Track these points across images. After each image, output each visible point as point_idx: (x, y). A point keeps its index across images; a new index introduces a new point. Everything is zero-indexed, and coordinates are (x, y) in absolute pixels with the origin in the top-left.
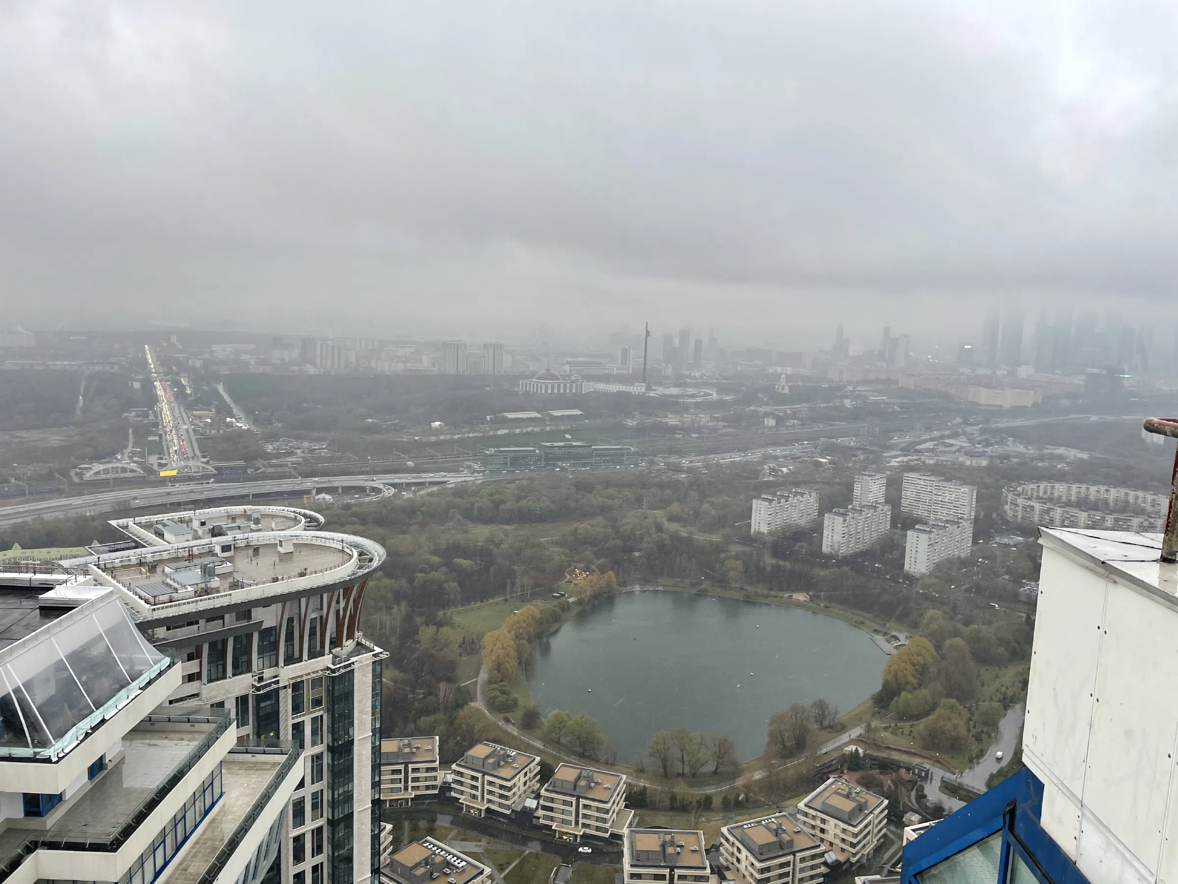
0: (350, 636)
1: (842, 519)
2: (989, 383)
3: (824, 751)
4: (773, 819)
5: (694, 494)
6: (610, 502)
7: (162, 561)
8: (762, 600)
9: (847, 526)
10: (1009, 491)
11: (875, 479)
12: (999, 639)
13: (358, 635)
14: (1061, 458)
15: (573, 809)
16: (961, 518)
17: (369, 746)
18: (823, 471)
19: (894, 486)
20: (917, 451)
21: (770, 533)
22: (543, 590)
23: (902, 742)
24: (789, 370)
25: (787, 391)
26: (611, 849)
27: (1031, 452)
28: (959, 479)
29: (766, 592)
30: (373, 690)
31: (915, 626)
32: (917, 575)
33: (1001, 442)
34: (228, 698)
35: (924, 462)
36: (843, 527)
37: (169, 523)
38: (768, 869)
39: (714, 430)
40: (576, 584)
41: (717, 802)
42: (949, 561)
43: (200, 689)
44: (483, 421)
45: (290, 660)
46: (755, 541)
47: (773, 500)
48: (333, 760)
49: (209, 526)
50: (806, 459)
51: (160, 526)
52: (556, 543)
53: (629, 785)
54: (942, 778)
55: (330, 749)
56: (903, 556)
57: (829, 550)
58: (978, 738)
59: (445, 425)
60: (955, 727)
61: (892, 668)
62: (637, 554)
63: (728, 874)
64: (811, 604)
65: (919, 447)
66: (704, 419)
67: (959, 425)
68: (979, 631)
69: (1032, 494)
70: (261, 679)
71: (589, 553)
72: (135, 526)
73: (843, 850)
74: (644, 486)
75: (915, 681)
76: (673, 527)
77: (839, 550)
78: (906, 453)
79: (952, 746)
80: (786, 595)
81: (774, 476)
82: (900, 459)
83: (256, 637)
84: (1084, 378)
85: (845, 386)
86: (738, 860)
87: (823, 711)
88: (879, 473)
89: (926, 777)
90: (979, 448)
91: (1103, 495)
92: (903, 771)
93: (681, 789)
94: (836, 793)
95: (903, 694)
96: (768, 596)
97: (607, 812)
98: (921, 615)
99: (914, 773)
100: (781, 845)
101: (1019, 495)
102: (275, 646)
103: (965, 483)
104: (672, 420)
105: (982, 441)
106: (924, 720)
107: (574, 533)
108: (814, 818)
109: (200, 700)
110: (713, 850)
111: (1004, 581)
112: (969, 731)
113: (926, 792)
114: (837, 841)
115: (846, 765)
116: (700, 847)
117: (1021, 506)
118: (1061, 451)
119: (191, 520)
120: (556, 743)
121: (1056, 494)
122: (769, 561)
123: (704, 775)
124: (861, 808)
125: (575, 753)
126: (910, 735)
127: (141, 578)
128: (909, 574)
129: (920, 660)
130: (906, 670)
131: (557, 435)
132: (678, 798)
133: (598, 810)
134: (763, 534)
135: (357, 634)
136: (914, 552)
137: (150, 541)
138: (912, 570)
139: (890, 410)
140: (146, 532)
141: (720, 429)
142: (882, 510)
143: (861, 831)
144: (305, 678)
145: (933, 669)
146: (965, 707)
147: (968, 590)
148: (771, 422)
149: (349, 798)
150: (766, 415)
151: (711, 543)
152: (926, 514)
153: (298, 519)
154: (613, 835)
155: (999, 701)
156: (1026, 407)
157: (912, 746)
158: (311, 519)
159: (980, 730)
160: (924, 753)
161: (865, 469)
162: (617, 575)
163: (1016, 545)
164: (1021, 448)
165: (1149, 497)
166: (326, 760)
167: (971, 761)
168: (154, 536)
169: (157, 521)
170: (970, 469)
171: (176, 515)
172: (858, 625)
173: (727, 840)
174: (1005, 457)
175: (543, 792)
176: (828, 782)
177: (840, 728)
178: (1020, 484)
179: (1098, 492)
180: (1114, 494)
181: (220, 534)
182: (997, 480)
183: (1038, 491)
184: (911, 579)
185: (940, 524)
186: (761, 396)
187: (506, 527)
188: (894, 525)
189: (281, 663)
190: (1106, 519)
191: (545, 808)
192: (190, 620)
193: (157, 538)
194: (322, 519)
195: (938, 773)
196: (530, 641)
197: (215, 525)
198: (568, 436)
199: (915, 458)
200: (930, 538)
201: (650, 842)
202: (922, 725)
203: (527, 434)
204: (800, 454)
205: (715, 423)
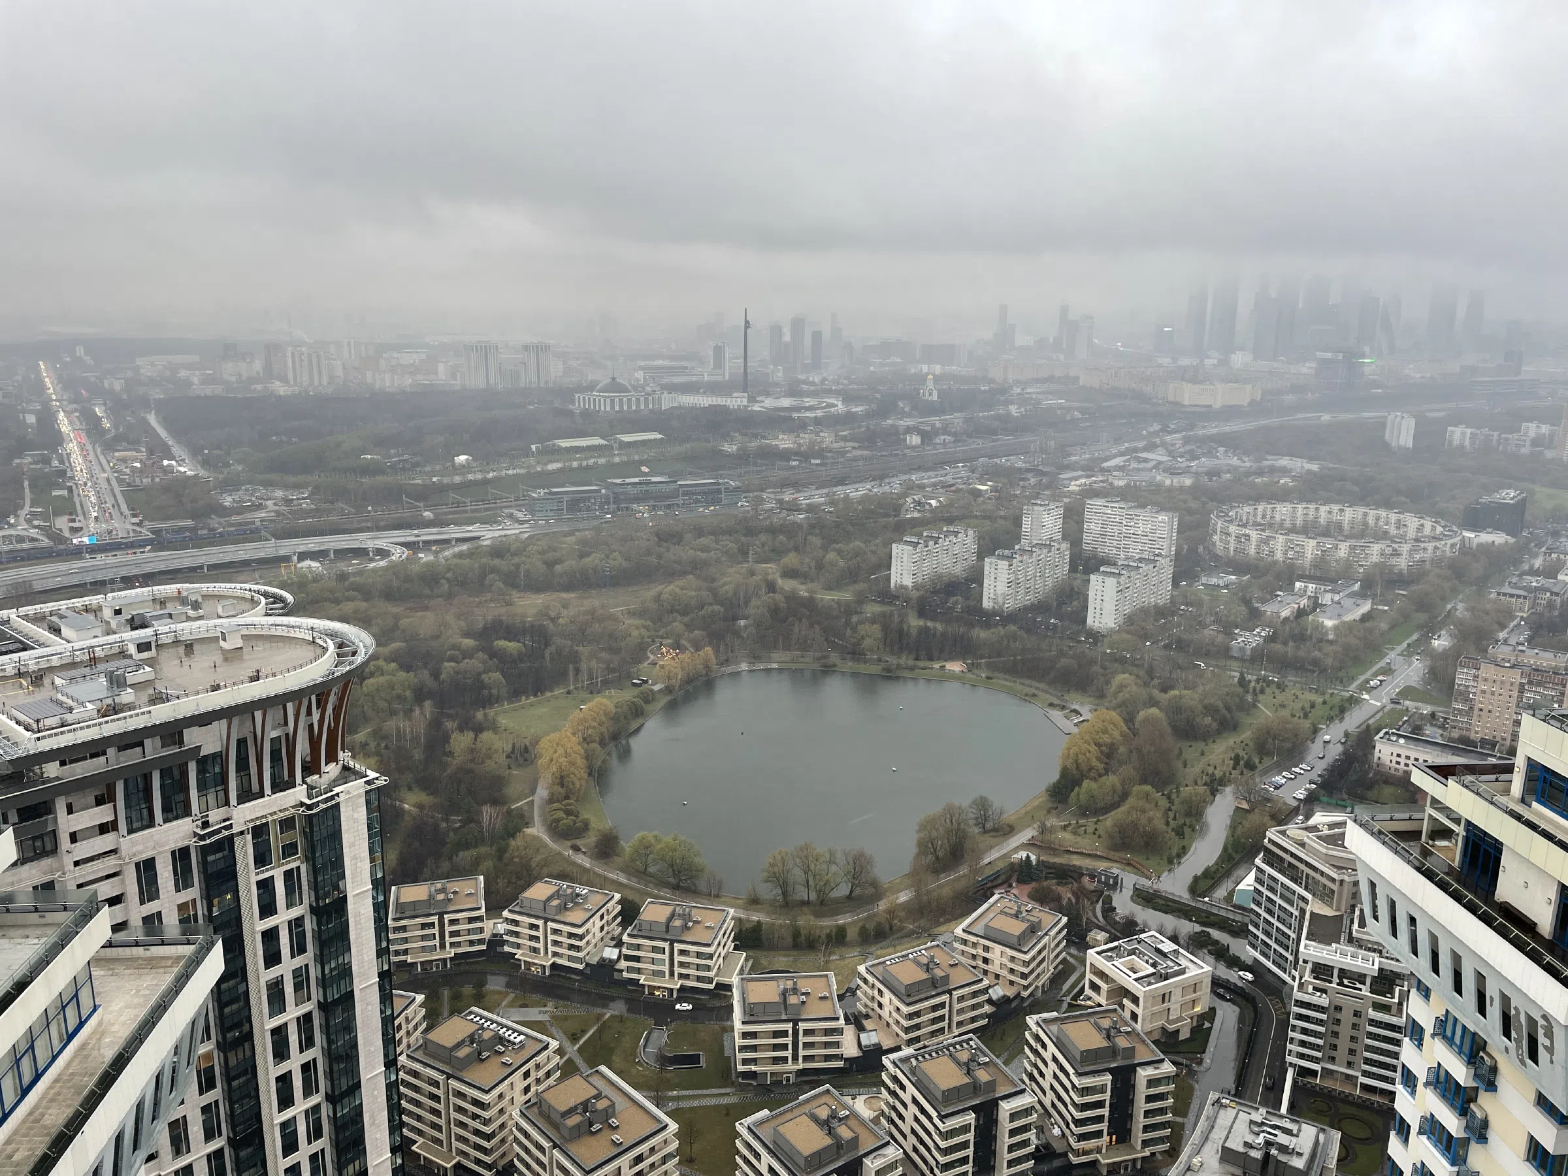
0: (332, 757)
1: (1007, 563)
2: (1195, 377)
3: (986, 861)
4: (922, 951)
5: (816, 541)
6: (704, 555)
7: (51, 669)
8: (906, 674)
9: (1014, 573)
10: (1218, 517)
11: (1049, 510)
12: (1205, 707)
13: (344, 756)
14: (1284, 471)
15: (666, 957)
16: (1157, 555)
17: (370, 901)
18: (984, 502)
19: (1074, 518)
20: (1103, 470)
21: (916, 587)
22: (618, 676)
23: (1086, 843)
24: (938, 369)
25: (935, 397)
26: (717, 1003)
27: (1248, 465)
28: (1153, 504)
29: (911, 662)
30: (370, 828)
31: (1101, 696)
32: (1105, 632)
33: (1210, 454)
34: (159, 853)
35: (1111, 484)
36: (1009, 574)
37: (69, 613)
38: (918, 1014)
39: (842, 453)
40: (662, 667)
41: (852, 934)
42: (1144, 611)
43: (118, 843)
44: (527, 453)
45: (246, 795)
46: (897, 597)
47: (918, 543)
48: (319, 924)
49: (126, 615)
50: (961, 487)
51: (54, 619)
52: (632, 614)
53: (739, 921)
54: (1134, 885)
55: (313, 910)
56: (1085, 608)
57: (991, 604)
58: (1180, 834)
59: (474, 460)
60: (1150, 820)
61: (1071, 751)
62: (742, 623)
63: (867, 1024)
64: (969, 675)
65: (1105, 465)
66: (827, 438)
67: (1156, 434)
68: (1181, 697)
69: (1248, 519)
70: (206, 824)
71: (678, 625)
72: (20, 619)
73: (1012, 983)
74: (751, 532)
75: (1100, 766)
76: (787, 585)
77: (1004, 604)
78: (1089, 473)
79: (1147, 844)
80: (937, 666)
81: (919, 511)
82: (1083, 481)
83: (192, 768)
84: (1314, 365)
85: (1011, 387)
86: (880, 1005)
87: (986, 810)
88: (1055, 500)
89: (1115, 884)
90: (1182, 462)
91: (1336, 517)
92: (1086, 879)
93: (805, 921)
94: (1002, 912)
95: (1086, 784)
96: (912, 669)
97: (710, 957)
98: (1108, 682)
99: (1099, 881)
100: (934, 983)
101: (1231, 521)
102: (223, 780)
103: (1163, 509)
104: (785, 442)
105: (1185, 453)
106: (1113, 813)
107: (658, 599)
108: (975, 945)
109: (120, 858)
110: (847, 994)
111: (1211, 632)
112: (1168, 824)
113: (1114, 904)
114: (1004, 973)
115: (1015, 877)
116: (831, 994)
117: (1233, 534)
118: (1284, 462)
119: (100, 608)
120: (642, 874)
121: (1278, 518)
122: (915, 622)
123: (837, 901)
124: (1033, 929)
125: (667, 885)
126: (1094, 834)
127: (21, 695)
128: (1093, 630)
129: (1106, 739)
130: (1090, 752)
131: (631, 467)
132: (803, 932)
133: (699, 955)
134: (906, 588)
135: (341, 755)
136: (1098, 601)
137: (42, 640)
138: (1097, 624)
139: (1068, 418)
140: (35, 627)
141: (847, 452)
142: (1058, 549)
143: (1034, 958)
144: (270, 819)
145: (1122, 749)
146: (1163, 795)
147: (1167, 647)
148: (915, 440)
149: (346, 972)
150: (909, 430)
151: (838, 603)
152: (1114, 552)
153: (256, 599)
154: (719, 986)
155: (1205, 784)
156: (1242, 406)
157: (1098, 847)
158: (277, 599)
159: (1181, 822)
160: (1112, 855)
161: (1037, 496)
162: (717, 651)
163: (1227, 585)
164: (1235, 461)
165: (1393, 517)
166: (309, 925)
167: (1170, 862)
168: (46, 633)
169: (50, 612)
170: (1170, 490)
171: (79, 602)
172: (1029, 698)
173: (865, 981)
174: (1213, 473)
175: (625, 938)
176: (992, 900)
177: (1006, 831)
178: (1232, 507)
179: (1330, 512)
180: (1349, 515)
181: (144, 626)
182: (1204, 504)
183: (1255, 515)
184: (1096, 637)
185: (1131, 564)
186: (901, 404)
187: (564, 595)
188: (1073, 568)
189: (233, 800)
190: (1339, 546)
191: (628, 958)
192: (95, 749)
193: (52, 636)
194: (290, 598)
195: (1130, 879)
196: (602, 743)
197: (134, 613)
198: (645, 469)
199: (1101, 478)
200: (1118, 583)
201: (766, 991)
202: (1109, 821)
203: (588, 468)
204: (952, 482)
205: (842, 444)
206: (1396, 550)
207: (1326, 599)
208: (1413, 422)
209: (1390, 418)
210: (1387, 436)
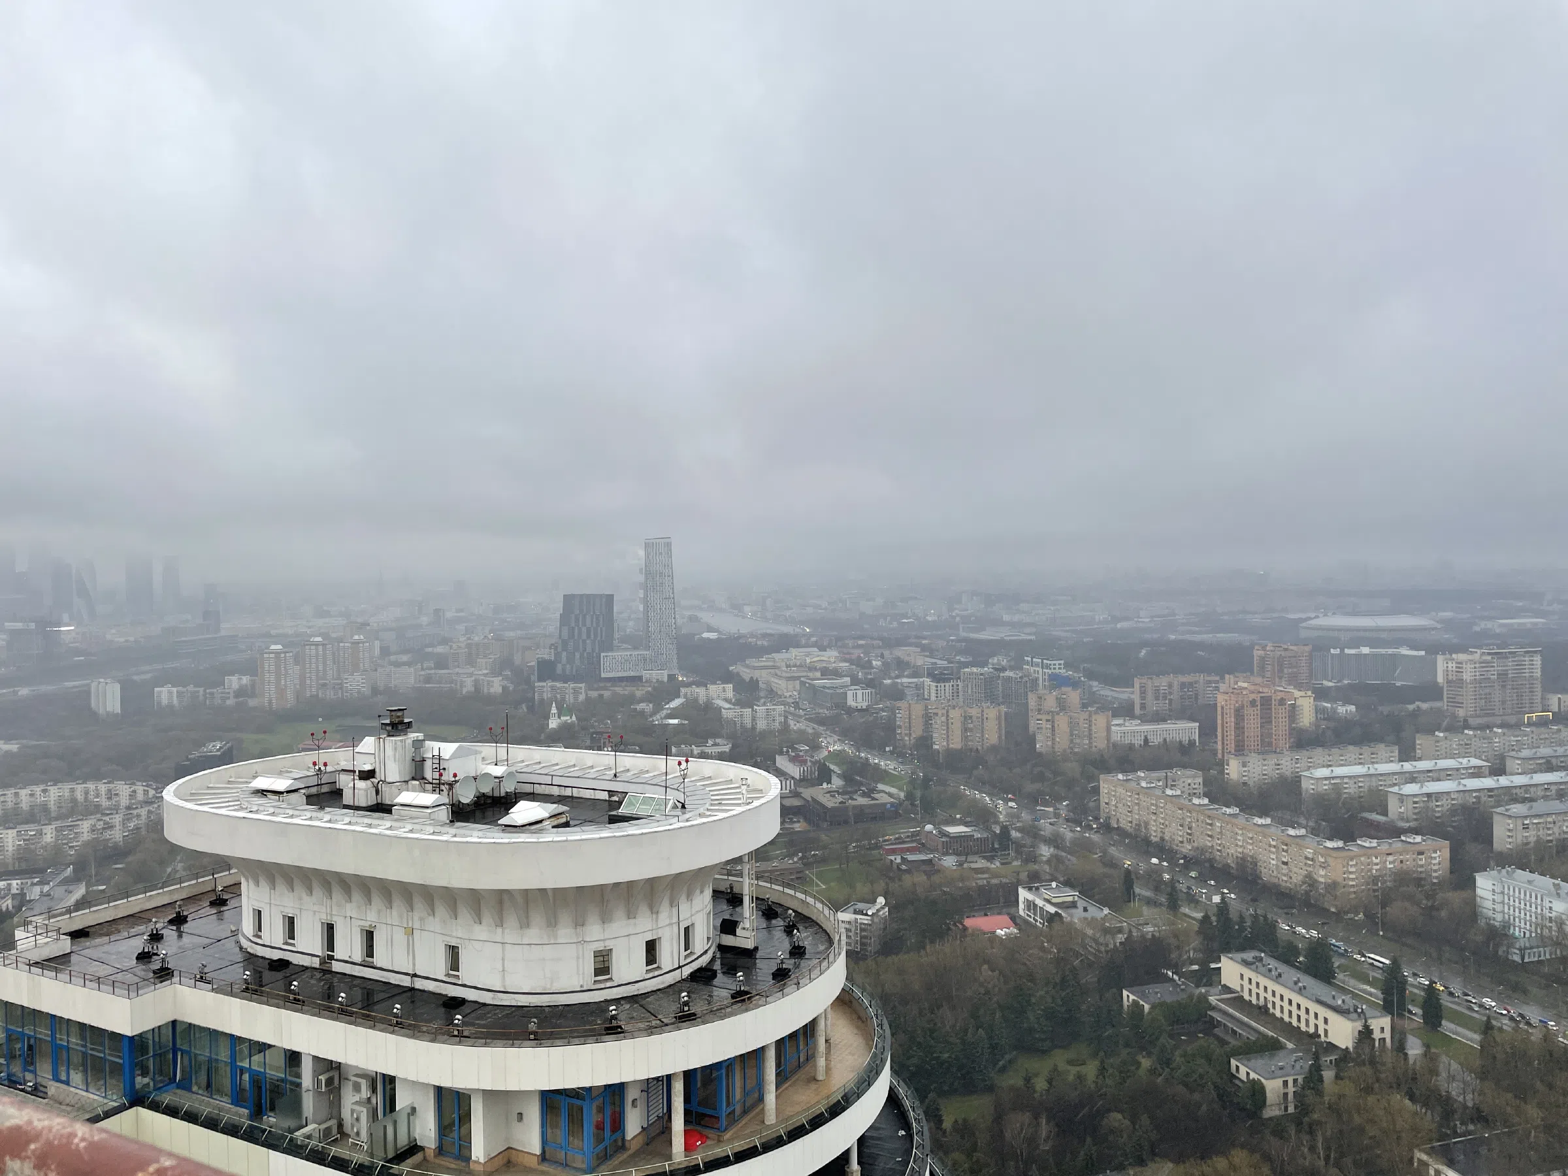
84: (4, 636)
179: (32, 795)
206: (108, 823)
207: (34, 893)
208: (117, 687)
209: (94, 685)
210: (93, 705)
